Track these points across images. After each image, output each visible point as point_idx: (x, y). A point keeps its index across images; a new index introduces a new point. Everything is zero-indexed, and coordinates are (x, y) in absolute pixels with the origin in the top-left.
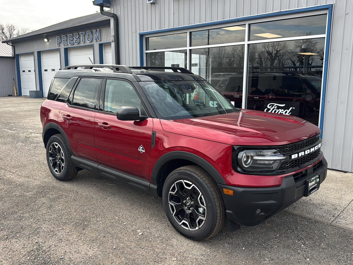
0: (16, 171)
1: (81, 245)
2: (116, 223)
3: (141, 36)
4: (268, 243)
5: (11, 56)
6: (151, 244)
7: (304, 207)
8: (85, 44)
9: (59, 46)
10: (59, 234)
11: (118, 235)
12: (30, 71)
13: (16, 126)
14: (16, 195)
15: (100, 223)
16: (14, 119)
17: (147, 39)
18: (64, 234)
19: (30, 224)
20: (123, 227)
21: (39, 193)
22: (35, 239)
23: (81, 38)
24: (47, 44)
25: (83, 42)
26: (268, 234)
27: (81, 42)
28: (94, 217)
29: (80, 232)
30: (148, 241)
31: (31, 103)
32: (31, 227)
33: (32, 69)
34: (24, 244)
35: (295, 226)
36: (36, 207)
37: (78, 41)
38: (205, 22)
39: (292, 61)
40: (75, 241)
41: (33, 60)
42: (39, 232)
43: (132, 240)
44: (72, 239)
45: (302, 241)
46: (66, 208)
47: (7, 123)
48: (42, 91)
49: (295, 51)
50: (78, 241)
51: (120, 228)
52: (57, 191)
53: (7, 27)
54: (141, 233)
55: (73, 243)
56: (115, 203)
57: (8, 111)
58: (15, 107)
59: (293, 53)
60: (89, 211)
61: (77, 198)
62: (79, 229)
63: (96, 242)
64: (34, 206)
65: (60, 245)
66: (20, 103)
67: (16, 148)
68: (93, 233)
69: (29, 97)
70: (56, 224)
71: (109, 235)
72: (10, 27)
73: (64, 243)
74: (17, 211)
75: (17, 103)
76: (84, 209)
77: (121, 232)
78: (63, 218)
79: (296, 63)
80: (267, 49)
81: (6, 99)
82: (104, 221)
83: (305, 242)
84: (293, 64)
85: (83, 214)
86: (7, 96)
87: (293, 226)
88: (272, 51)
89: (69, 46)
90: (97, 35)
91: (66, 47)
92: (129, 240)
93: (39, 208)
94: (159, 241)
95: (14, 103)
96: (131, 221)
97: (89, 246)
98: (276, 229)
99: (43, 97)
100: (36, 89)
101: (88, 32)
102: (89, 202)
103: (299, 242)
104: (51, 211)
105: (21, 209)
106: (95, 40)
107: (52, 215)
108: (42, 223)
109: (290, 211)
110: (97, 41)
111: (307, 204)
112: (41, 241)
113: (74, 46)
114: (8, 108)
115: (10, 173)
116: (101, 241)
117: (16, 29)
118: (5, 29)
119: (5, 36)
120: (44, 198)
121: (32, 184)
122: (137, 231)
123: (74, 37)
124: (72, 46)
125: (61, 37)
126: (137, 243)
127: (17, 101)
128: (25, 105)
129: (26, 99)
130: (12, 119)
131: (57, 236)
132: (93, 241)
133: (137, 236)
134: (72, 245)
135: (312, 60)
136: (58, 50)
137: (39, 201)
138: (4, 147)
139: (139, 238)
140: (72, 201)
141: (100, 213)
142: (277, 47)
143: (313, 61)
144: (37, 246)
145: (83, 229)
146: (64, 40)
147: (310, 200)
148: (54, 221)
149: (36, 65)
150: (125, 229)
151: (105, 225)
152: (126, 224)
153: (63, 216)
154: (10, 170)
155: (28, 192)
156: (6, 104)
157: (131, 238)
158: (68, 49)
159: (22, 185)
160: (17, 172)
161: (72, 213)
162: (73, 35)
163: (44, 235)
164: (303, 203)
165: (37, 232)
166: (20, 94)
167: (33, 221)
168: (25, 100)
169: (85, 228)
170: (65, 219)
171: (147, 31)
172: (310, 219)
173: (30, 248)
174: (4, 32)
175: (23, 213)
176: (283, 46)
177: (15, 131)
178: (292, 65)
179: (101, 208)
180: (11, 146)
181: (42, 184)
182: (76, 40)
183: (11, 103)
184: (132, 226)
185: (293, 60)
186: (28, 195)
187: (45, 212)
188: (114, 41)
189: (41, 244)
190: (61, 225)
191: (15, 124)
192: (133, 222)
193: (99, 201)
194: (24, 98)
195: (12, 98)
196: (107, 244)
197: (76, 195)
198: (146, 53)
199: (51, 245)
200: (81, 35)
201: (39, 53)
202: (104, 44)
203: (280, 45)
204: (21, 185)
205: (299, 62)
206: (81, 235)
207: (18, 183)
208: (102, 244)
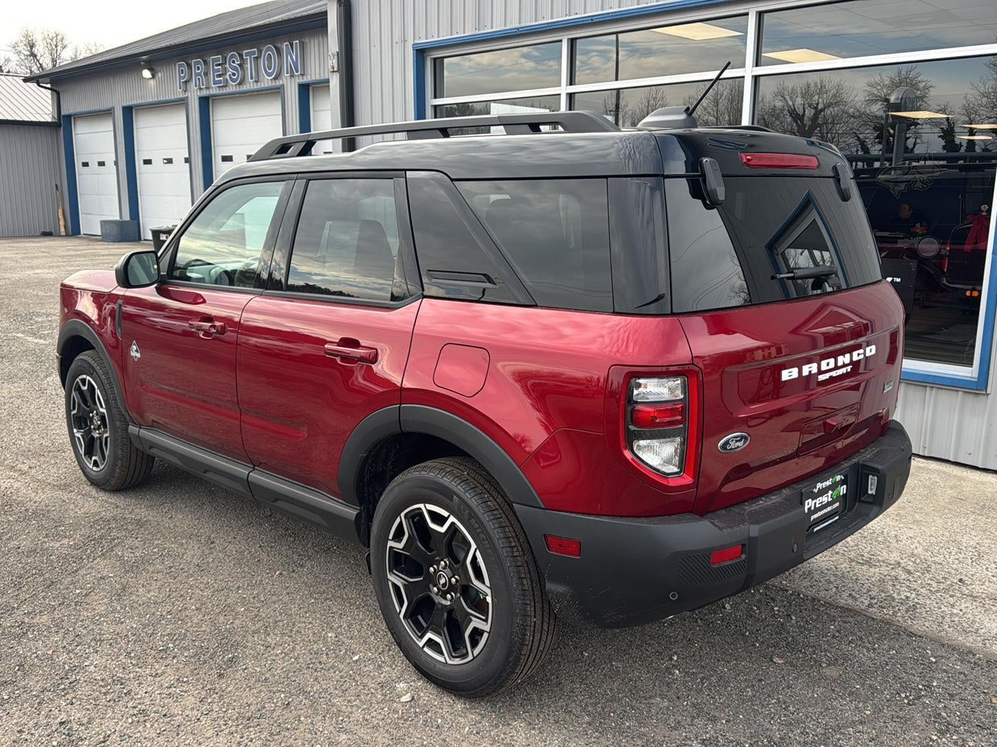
0: (30, 467)
1: (208, 735)
2: (327, 654)
3: (421, 53)
4: (839, 740)
5: (50, 120)
6: (442, 737)
7: (944, 608)
8: (259, 84)
9: (185, 91)
10: (140, 692)
11: (331, 701)
12: (101, 164)
13: (50, 326)
14: (19, 548)
15: (277, 655)
16: (50, 303)
17: (438, 64)
18: (157, 692)
19: (50, 652)
20: (351, 672)
21: (93, 542)
22: (60, 711)
23: (247, 68)
24: (149, 85)
25: (252, 78)
26: (834, 708)
27: (246, 78)
28: (257, 632)
29: (209, 686)
30: (432, 727)
31: (103, 255)
32: (52, 666)
33: (110, 158)
34: (19, 729)
35: (921, 675)
36: (78, 591)
37: (238, 76)
38: (619, 7)
39: (859, 139)
40: (190, 721)
41: (112, 133)
42: (74, 682)
43: (377, 722)
44: (180, 713)
45: (954, 737)
46: (170, 595)
47: (26, 314)
48: (136, 221)
49: (868, 112)
50: (198, 719)
51: (340, 672)
52: (149, 537)
53: (45, 38)
54: (409, 694)
55: (182, 728)
56: (330, 581)
57: (35, 278)
58: (58, 267)
59: (863, 116)
60: (243, 609)
61: (208, 562)
62: (205, 674)
63: (258, 725)
64: (71, 587)
65: (139, 735)
66: (72, 256)
67: (42, 391)
68: (250, 690)
69: (100, 237)
70: (132, 655)
71: (304, 701)
72: (52, 40)
73: (152, 726)
74: (16, 606)
75: (64, 256)
76: (229, 601)
77: (343, 688)
78: (159, 634)
79: (869, 146)
80: (790, 103)
81: (34, 245)
82: (289, 645)
83: (964, 740)
84: (862, 149)
85: (222, 618)
86: (39, 234)
87: (914, 676)
88: (804, 111)
89: (214, 90)
90: (294, 58)
91: (205, 93)
92: (367, 720)
93: (86, 595)
94: (467, 729)
95: (56, 256)
96: (378, 648)
97: (233, 740)
98: (858, 687)
99: (140, 239)
100: (121, 217)
101: (268, 50)
102: (245, 577)
103: (944, 740)
104: (121, 608)
105: (28, 596)
106: (287, 73)
107: (122, 623)
108: (89, 648)
109: (900, 619)
110: (292, 76)
111: (951, 596)
112: (79, 719)
113: (228, 91)
114: (37, 271)
115: (12, 473)
116: (276, 722)
117: (69, 45)
118: (38, 45)
119: (39, 66)
120: (107, 561)
121: (72, 510)
122: (397, 685)
123: (227, 66)
124: (221, 92)
125: (189, 66)
126: (395, 732)
127: (63, 249)
128: (85, 263)
129: (91, 243)
130: (42, 304)
131: (131, 700)
132: (249, 720)
133: (395, 705)
134: (178, 734)
135: (916, 139)
136: (182, 103)
137: (90, 570)
138: (7, 389)
139: (403, 713)
140: (191, 572)
141: (279, 618)
142: (817, 97)
143: (918, 141)
144: (64, 736)
145: (221, 676)
146: (199, 74)
147: (961, 580)
148: (129, 641)
149: (118, 145)
150: (358, 678)
151: (290, 662)
152: (359, 659)
153: (159, 626)
154: (12, 464)
155: (58, 537)
156: (32, 258)
157: (374, 714)
158: (210, 101)
159: (44, 515)
160: (34, 470)
161: (187, 616)
162: (226, 58)
163: (91, 695)
164: (937, 591)
165: (68, 681)
166: (74, 230)
167: (60, 642)
168: (89, 247)
169: (225, 670)
170: (164, 636)
171: (438, 37)
172: (971, 652)
173: (38, 742)
174: (36, 52)
175: (31, 613)
176: (834, 96)
177: (45, 340)
178: (857, 150)
179: (281, 600)
180: (27, 385)
181: (104, 513)
182: (234, 74)
183: (47, 254)
184: (380, 666)
185: (861, 136)
186: (57, 549)
187: (102, 609)
188: (338, 71)
189: (75, 727)
190: (150, 660)
191: (50, 319)
192: (383, 651)
193: (278, 573)
194: (85, 242)
195: (53, 240)
196: (293, 733)
197: (207, 552)
198: (435, 107)
199: (109, 732)
200: (248, 57)
201: (128, 112)
202: (314, 83)
203: (827, 93)
204: (40, 514)
205: (880, 143)
206: (210, 696)
207: (32, 506)
208: (279, 733)
